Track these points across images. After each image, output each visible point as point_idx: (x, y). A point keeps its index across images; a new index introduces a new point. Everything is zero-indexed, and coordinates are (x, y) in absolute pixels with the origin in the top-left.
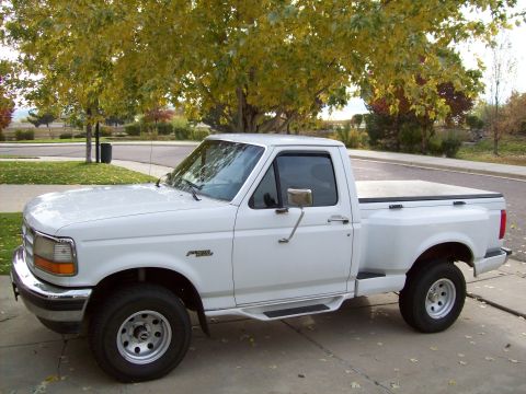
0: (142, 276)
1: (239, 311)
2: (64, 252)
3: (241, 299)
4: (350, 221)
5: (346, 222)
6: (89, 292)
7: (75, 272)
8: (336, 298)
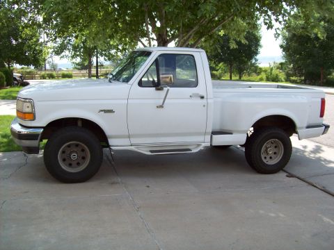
0: (80, 123)
1: (133, 148)
2: (28, 107)
3: (134, 141)
4: (205, 97)
5: (202, 97)
6: (42, 130)
7: (34, 119)
8: (199, 145)
